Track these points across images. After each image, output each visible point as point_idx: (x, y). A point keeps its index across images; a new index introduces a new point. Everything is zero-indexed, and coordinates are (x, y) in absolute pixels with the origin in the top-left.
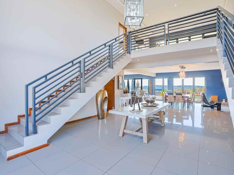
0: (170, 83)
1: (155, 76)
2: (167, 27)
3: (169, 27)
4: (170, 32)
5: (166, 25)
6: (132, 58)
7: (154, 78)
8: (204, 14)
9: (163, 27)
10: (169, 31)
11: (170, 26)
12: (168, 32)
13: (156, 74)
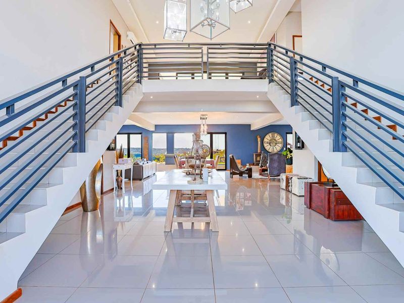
0: (170, 142)
1: (154, 130)
2: (205, 52)
3: (209, 53)
4: (210, 60)
5: (205, 48)
6: (144, 93)
7: (153, 132)
8: (253, 46)
9: (200, 51)
10: (208, 58)
11: (210, 51)
12: (208, 60)
13: (156, 125)
